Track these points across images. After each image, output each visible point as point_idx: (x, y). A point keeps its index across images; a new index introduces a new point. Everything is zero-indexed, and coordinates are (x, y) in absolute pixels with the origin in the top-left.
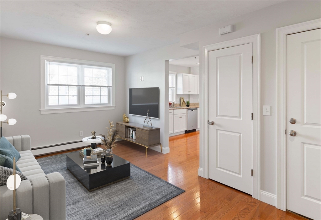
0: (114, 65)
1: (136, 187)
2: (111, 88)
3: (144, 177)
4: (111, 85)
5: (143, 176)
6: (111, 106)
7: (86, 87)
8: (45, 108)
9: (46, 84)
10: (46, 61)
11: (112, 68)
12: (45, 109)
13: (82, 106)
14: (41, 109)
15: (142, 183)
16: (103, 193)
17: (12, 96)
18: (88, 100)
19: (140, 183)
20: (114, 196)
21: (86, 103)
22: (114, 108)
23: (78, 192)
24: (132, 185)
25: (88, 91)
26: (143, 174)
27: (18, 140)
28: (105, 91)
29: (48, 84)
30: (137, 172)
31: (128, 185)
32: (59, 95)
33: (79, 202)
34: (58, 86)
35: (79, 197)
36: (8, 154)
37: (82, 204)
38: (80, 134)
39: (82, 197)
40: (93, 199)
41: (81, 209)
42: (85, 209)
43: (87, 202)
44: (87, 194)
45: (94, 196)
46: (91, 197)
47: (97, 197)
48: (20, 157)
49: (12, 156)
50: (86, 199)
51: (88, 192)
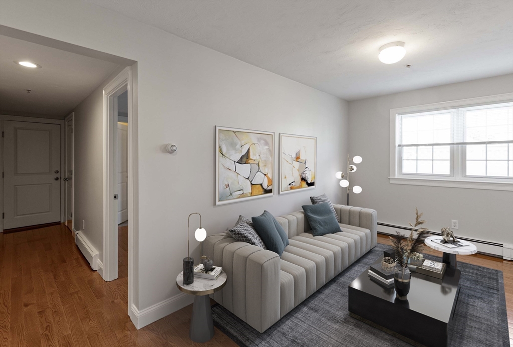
7: (468, 146)
9: (397, 145)
12: (396, 177)
13: (459, 179)
14: (391, 177)
29: (399, 146)
32: (417, 160)
33: (316, 311)
34: (416, 147)
35: (327, 308)
36: (315, 221)
37: (315, 315)
38: (453, 224)
39: (327, 310)
40: (329, 323)
41: (302, 319)
42: (304, 323)
43: (319, 320)
44: (337, 313)
45: (338, 322)
46: (334, 319)
47: (336, 326)
48: (340, 231)
49: (321, 226)
50: (324, 317)
51: (344, 312)
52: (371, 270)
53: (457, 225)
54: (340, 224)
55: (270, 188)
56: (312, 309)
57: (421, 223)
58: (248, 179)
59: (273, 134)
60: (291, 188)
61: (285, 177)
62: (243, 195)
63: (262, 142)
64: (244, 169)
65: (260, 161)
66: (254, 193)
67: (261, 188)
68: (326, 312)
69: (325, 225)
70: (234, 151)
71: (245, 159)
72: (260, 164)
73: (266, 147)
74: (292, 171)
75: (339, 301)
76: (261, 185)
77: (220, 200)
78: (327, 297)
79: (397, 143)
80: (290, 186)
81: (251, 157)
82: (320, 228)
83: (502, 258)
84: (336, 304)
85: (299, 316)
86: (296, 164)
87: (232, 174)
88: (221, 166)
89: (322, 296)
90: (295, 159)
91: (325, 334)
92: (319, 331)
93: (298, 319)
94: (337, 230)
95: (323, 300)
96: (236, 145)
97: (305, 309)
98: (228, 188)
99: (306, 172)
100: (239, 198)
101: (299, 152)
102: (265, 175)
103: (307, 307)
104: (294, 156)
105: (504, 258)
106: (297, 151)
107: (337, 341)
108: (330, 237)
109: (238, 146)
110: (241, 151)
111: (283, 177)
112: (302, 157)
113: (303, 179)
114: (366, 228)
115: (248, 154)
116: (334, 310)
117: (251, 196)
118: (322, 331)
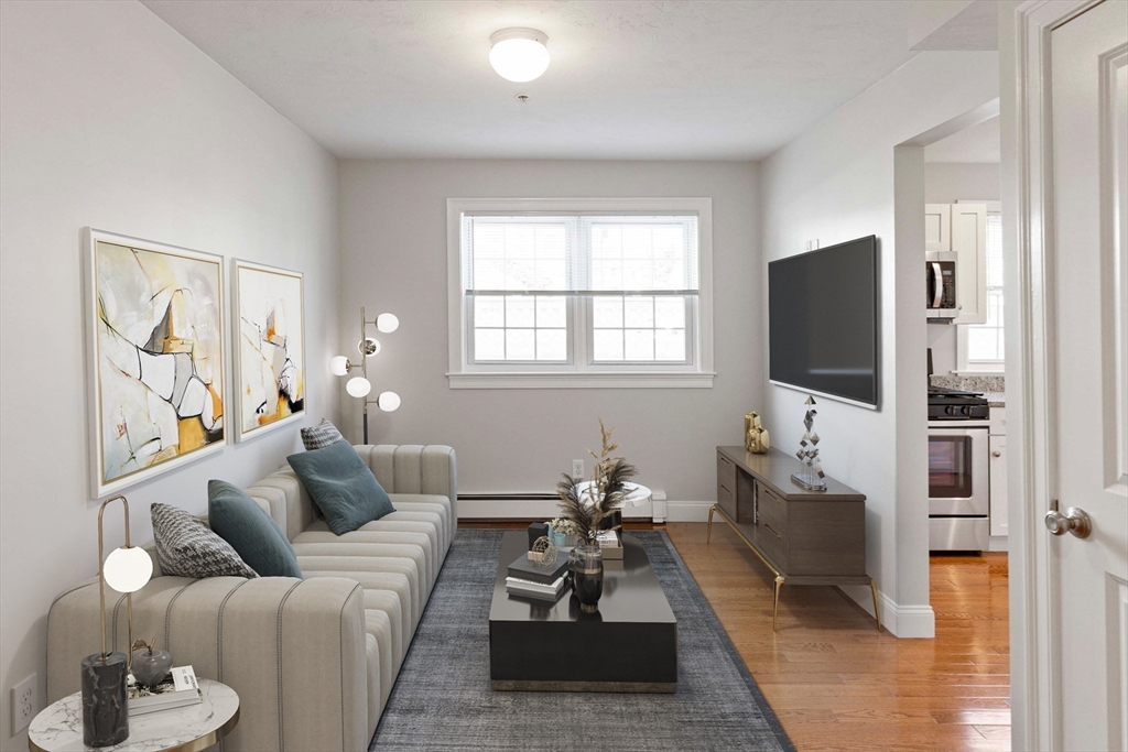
0: (706, 204)
1: (649, 744)
2: (697, 297)
3: (723, 716)
4: (695, 286)
5: (728, 708)
6: (699, 372)
7: (596, 299)
8: (460, 369)
9: (464, 292)
10: (462, 214)
11: (698, 215)
12: (463, 373)
13: (583, 369)
14: (450, 373)
15: (690, 738)
16: (514, 712)
17: (388, 323)
18: (606, 348)
19: (681, 738)
20: (536, 743)
21: (598, 357)
22: (709, 384)
23: (452, 675)
24: (643, 729)
25: (603, 311)
26: (734, 700)
27: (407, 457)
28: (673, 311)
29: (469, 292)
30: (714, 680)
31: (626, 724)
32: (505, 328)
33: (421, 711)
34: (501, 298)
35: (438, 695)
36: (335, 493)
37: (422, 723)
38: (575, 469)
39: (442, 700)
40: (464, 722)
41: (402, 741)
42: (412, 745)
43: (438, 725)
44: (466, 696)
45: (479, 712)
46: (468, 710)
47: (481, 721)
48: (391, 510)
49: (350, 501)
50: (447, 714)
51: (477, 688)
52: (510, 575)
53: (582, 469)
54: (391, 496)
55: (218, 426)
56: (409, 711)
57: (612, 448)
58: (169, 401)
59: (218, 260)
60: (262, 422)
61: (249, 391)
62: (160, 457)
63: (199, 283)
64: (160, 369)
65: (196, 343)
66: (186, 446)
67: (199, 428)
68: (442, 703)
69: (360, 501)
70: (135, 313)
71: (159, 341)
72: (197, 355)
73: (207, 301)
74: (262, 371)
75: (452, 671)
76: (199, 416)
77: (105, 482)
78: (421, 673)
79: (464, 287)
80: (258, 416)
81: (176, 333)
82: (351, 511)
83: (651, 522)
84: (450, 680)
85: (391, 738)
86: (268, 349)
87: (131, 388)
88: (105, 364)
89: (410, 676)
90: (265, 337)
91: (469, 746)
92: (454, 746)
93: (393, 744)
94: (385, 510)
95: (418, 683)
96: (140, 294)
97: (392, 718)
98: (124, 436)
99: (287, 373)
100: (152, 465)
101: (273, 313)
102: (207, 385)
103: (394, 712)
104: (264, 327)
105: (654, 521)
106: (270, 310)
107: (503, 747)
108: (374, 530)
109: (145, 298)
110: (152, 312)
111: (244, 390)
112: (279, 331)
113: (283, 394)
114: (439, 494)
115: (167, 323)
116: (454, 694)
117: (179, 455)
118: (460, 743)
